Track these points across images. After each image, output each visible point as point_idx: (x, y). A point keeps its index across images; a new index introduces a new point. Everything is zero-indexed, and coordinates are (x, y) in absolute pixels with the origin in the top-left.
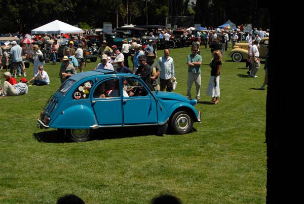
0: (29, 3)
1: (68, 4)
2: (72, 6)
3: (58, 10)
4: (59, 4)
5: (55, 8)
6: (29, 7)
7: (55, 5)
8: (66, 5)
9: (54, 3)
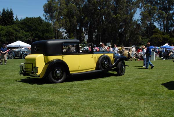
0: (11, 36)
1: (29, 37)
2: (31, 38)
3: (24, 40)
4: (25, 37)
5: (23, 39)
6: (11, 38)
7: (23, 37)
8: (28, 37)
9: (23, 36)
